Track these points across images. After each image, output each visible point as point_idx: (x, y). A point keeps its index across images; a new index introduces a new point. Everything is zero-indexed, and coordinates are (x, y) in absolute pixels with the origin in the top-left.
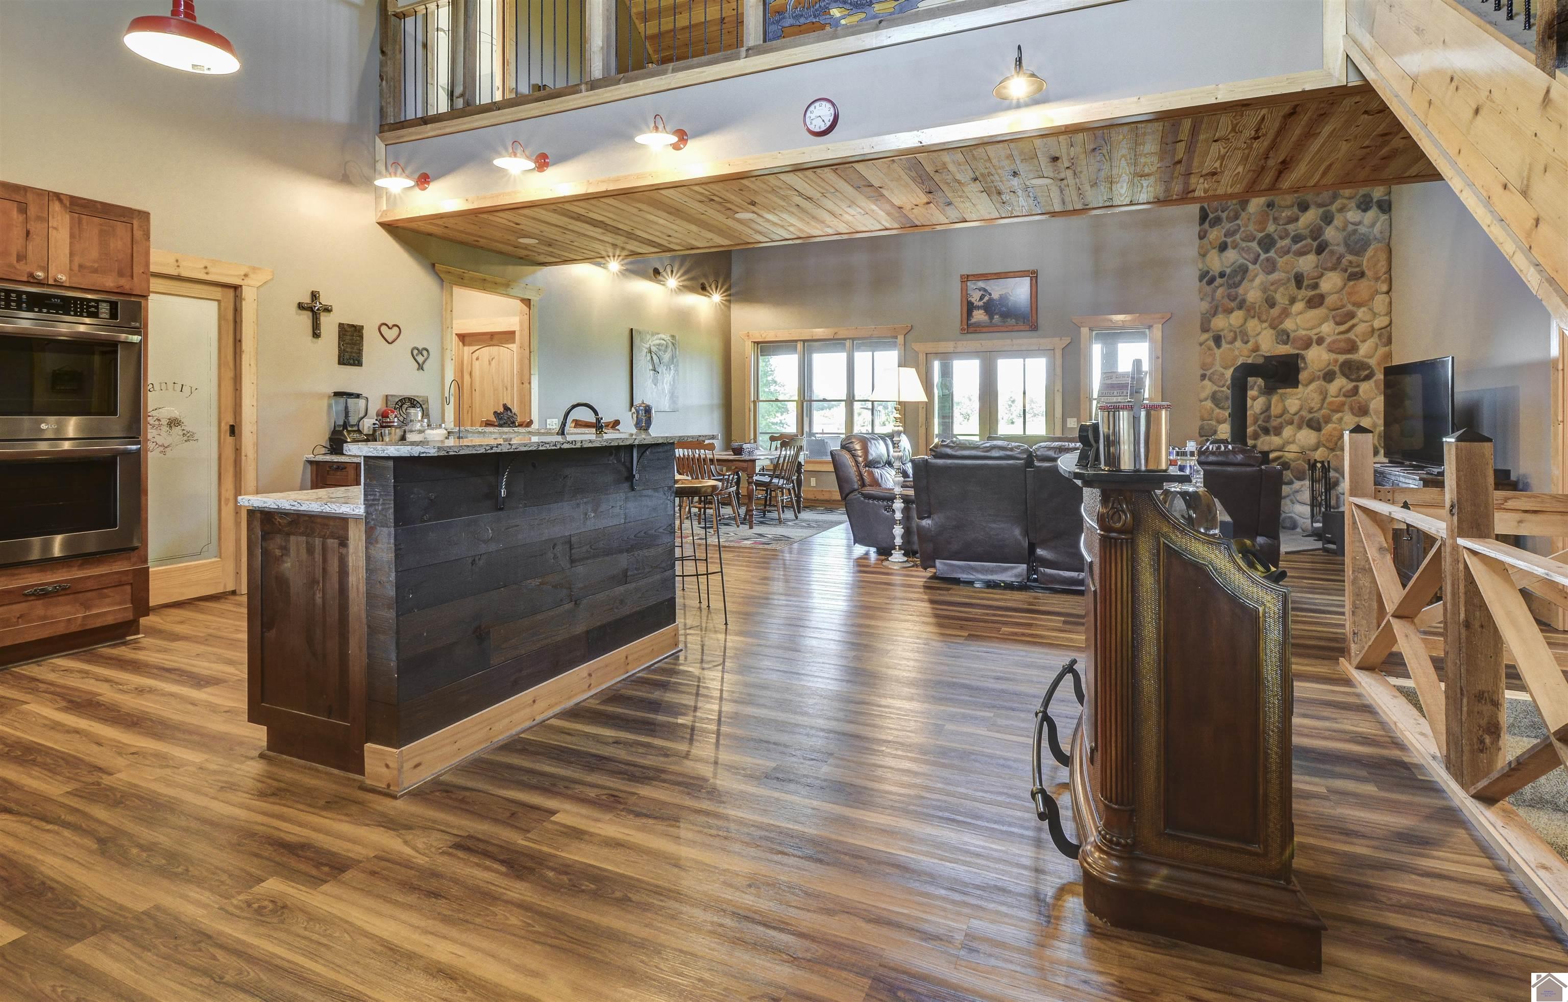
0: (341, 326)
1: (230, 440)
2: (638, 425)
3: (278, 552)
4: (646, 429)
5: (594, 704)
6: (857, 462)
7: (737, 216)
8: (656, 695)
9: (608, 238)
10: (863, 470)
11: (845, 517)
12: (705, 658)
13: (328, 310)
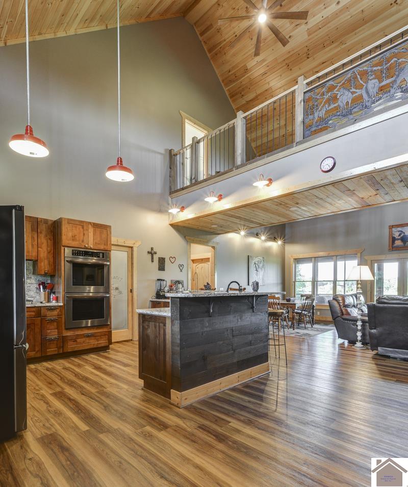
0: (159, 258)
1: (130, 294)
2: (253, 289)
3: (147, 327)
4: (257, 291)
5: (240, 387)
6: (340, 305)
7: (291, 209)
8: (262, 387)
9: (242, 223)
10: (343, 309)
11: (335, 328)
12: (279, 376)
13: (156, 253)
